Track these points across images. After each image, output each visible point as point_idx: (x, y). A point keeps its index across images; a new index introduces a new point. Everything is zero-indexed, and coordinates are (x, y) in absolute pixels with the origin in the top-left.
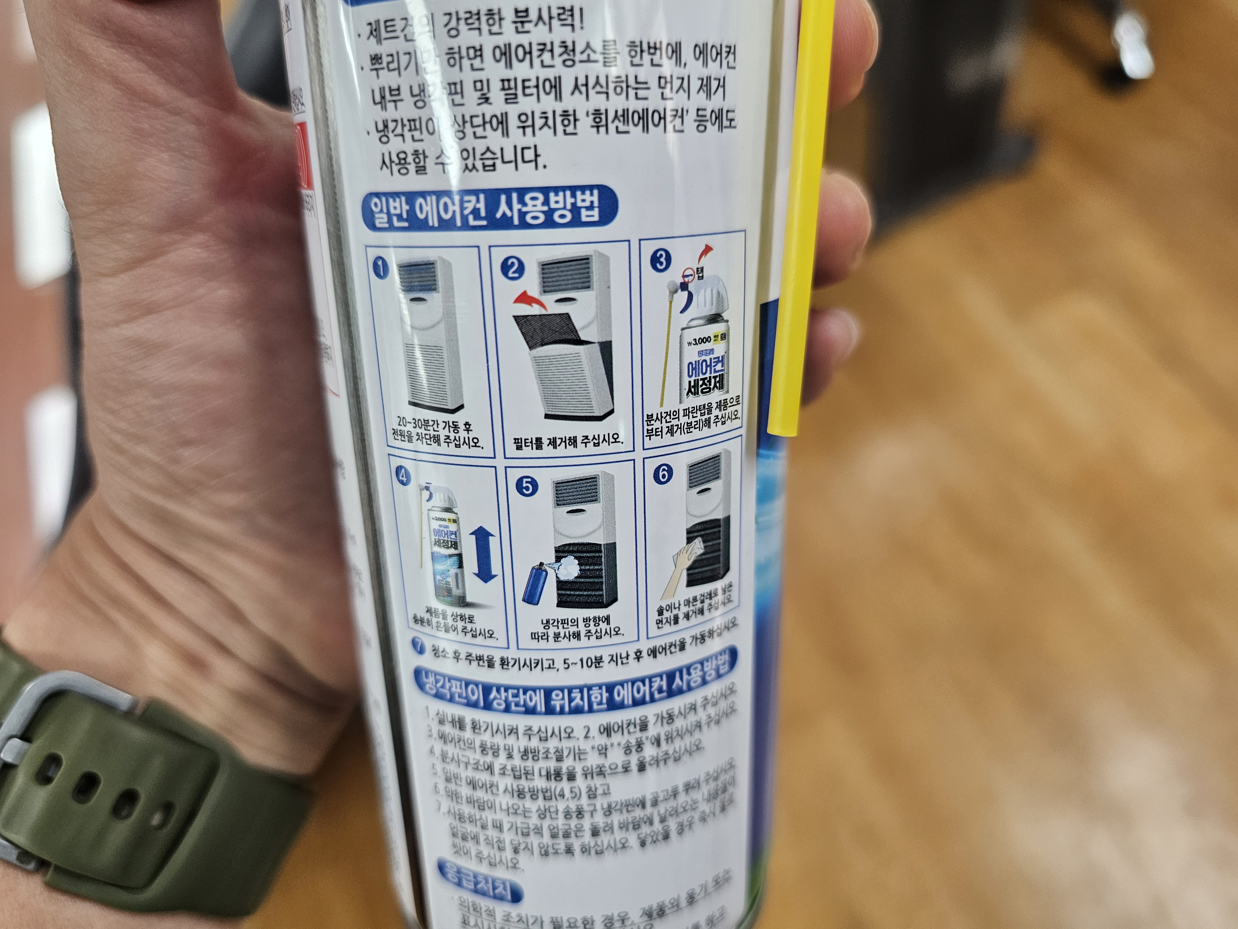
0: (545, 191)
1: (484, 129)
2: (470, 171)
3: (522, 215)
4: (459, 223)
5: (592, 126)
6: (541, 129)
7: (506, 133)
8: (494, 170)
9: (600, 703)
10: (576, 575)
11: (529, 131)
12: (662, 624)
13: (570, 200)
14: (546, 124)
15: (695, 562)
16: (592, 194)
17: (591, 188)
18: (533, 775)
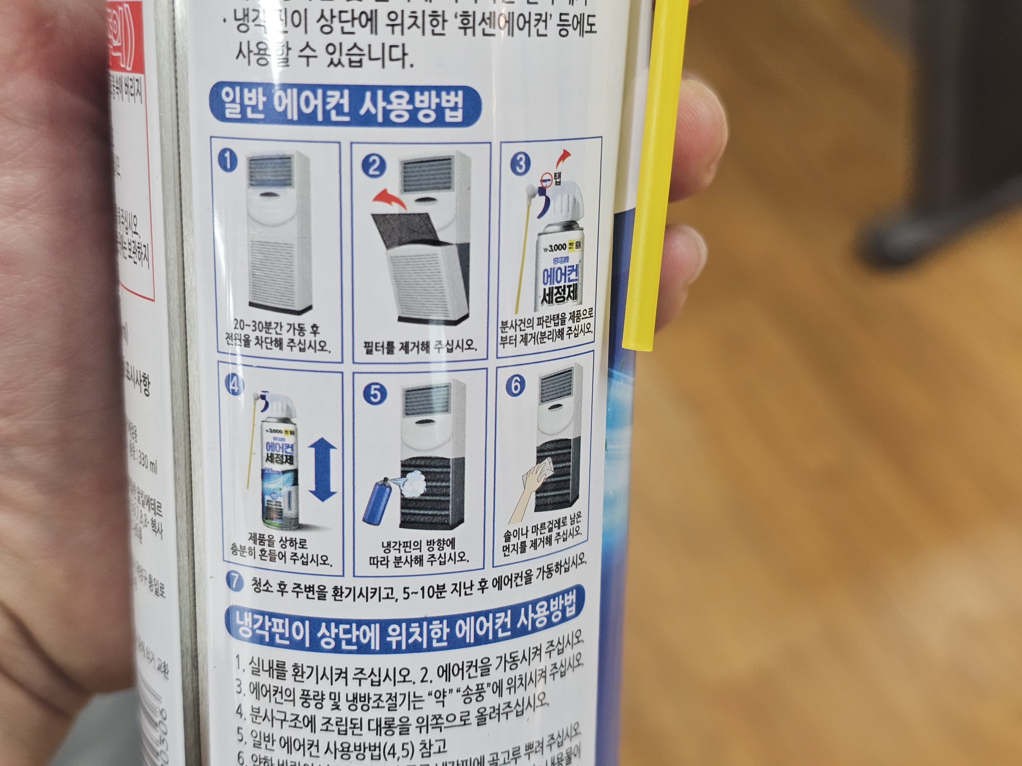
0: (411, 90)
1: (353, 25)
2: (336, 66)
3: (386, 113)
4: (320, 118)
5: (460, 28)
6: (409, 28)
7: (374, 31)
8: (361, 66)
9: (440, 640)
10: (422, 492)
11: (398, 29)
12: (509, 552)
13: (435, 100)
14: (414, 23)
15: (544, 484)
16: (456, 95)
17: (456, 89)
18: (361, 730)
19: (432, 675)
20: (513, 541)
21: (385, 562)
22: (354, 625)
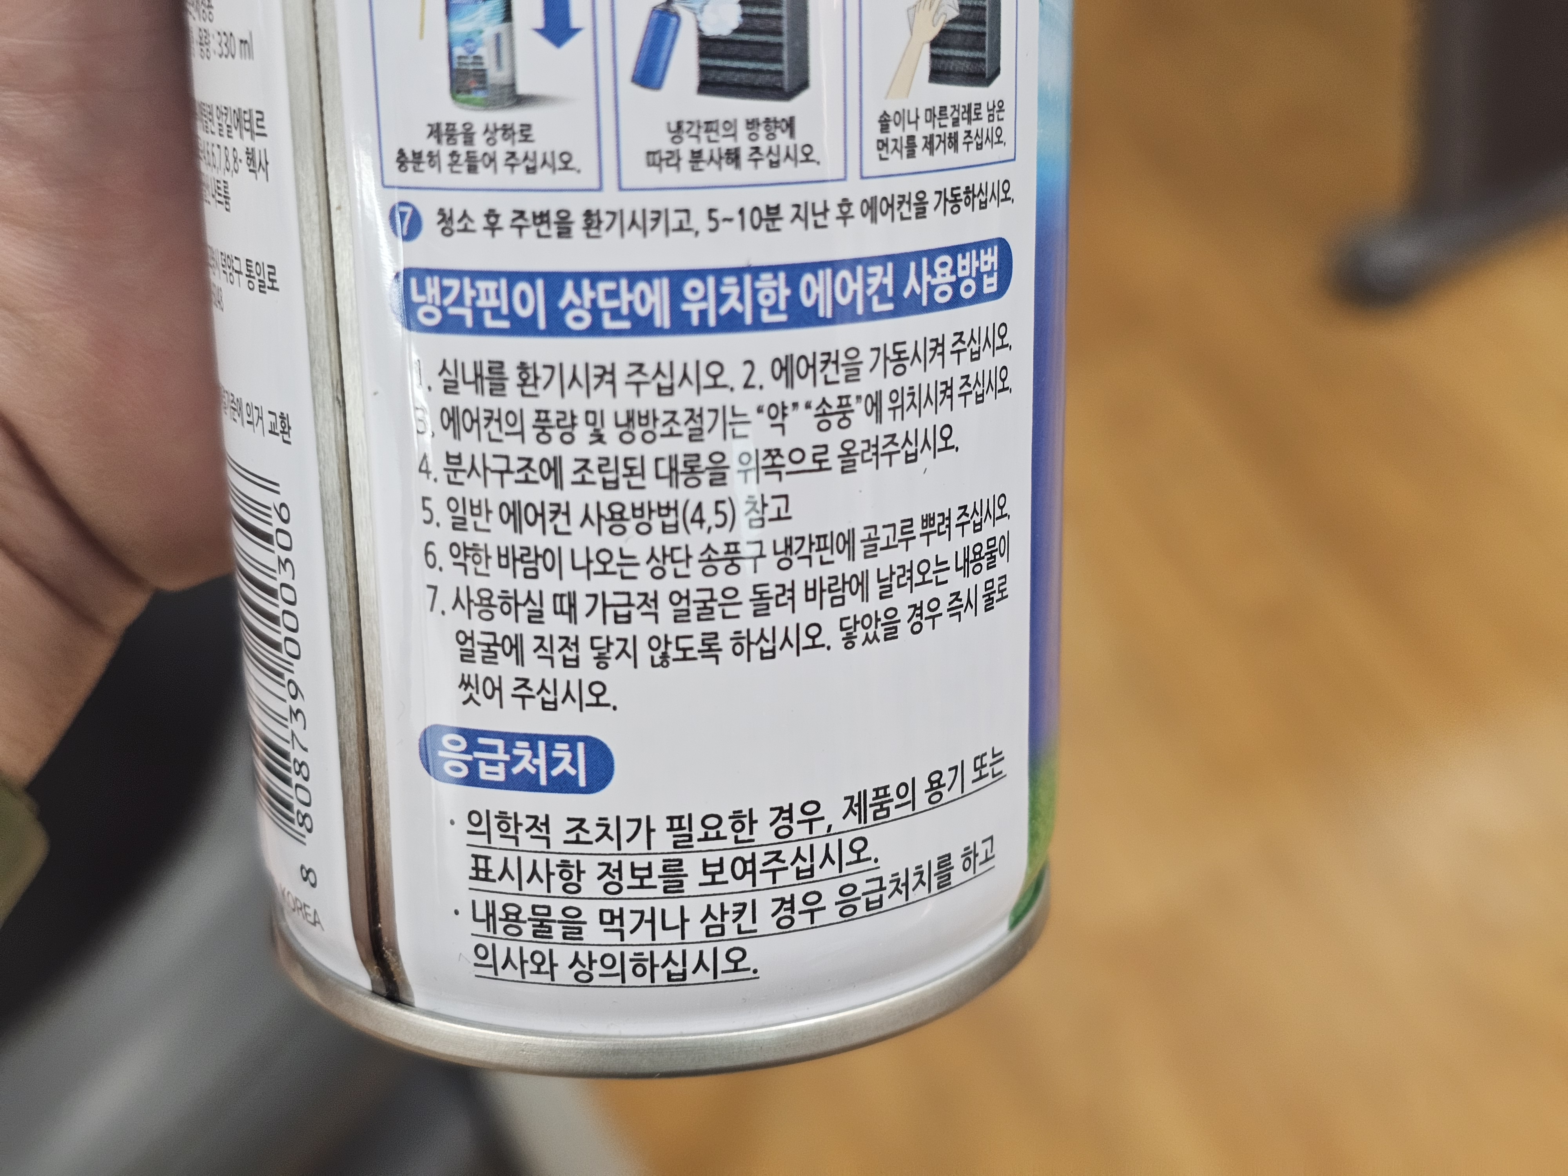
12: (887, 152)
18: (643, 478)
19: (762, 375)
20: (895, 132)
21: (672, 159)
22: (624, 283)
